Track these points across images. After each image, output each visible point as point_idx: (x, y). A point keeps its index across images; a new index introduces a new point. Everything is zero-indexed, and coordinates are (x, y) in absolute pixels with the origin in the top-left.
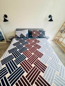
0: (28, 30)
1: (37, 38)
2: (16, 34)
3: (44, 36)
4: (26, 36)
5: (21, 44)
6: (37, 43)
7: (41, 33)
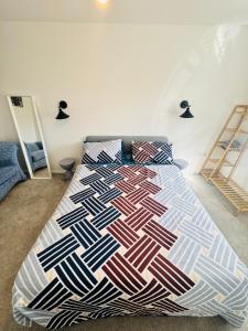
0: (120, 141)
1: (147, 164)
2: (88, 152)
3: (169, 159)
4: (114, 158)
5: (102, 179)
6: (149, 179)
7: (160, 150)
